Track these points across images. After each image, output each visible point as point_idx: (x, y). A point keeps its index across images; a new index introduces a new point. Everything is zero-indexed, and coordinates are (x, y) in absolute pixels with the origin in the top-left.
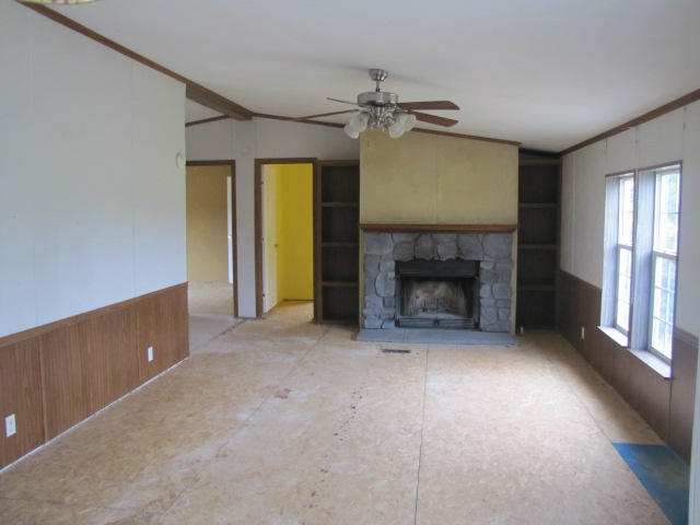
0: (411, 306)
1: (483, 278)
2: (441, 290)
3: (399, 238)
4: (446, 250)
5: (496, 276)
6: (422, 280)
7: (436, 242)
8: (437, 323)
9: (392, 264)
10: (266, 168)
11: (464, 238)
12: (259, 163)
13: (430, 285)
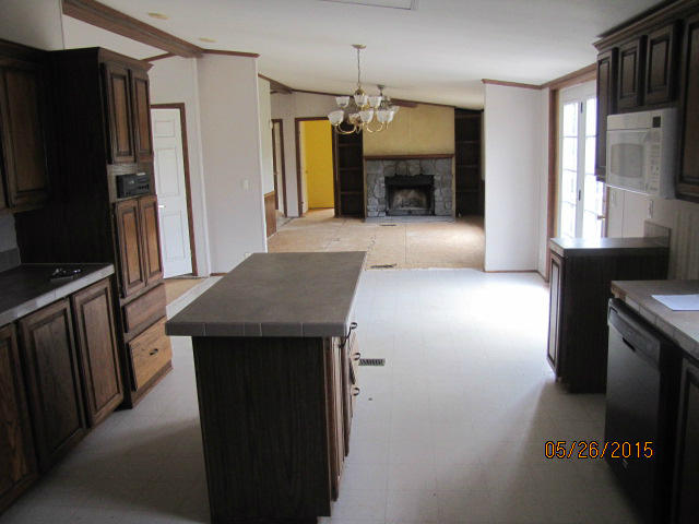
0: (394, 205)
1: (435, 186)
2: (412, 194)
3: (386, 163)
4: (414, 169)
5: (443, 184)
6: (400, 188)
7: (408, 165)
8: (410, 213)
9: (382, 179)
10: (302, 124)
11: (424, 162)
12: (297, 121)
13: (405, 191)
